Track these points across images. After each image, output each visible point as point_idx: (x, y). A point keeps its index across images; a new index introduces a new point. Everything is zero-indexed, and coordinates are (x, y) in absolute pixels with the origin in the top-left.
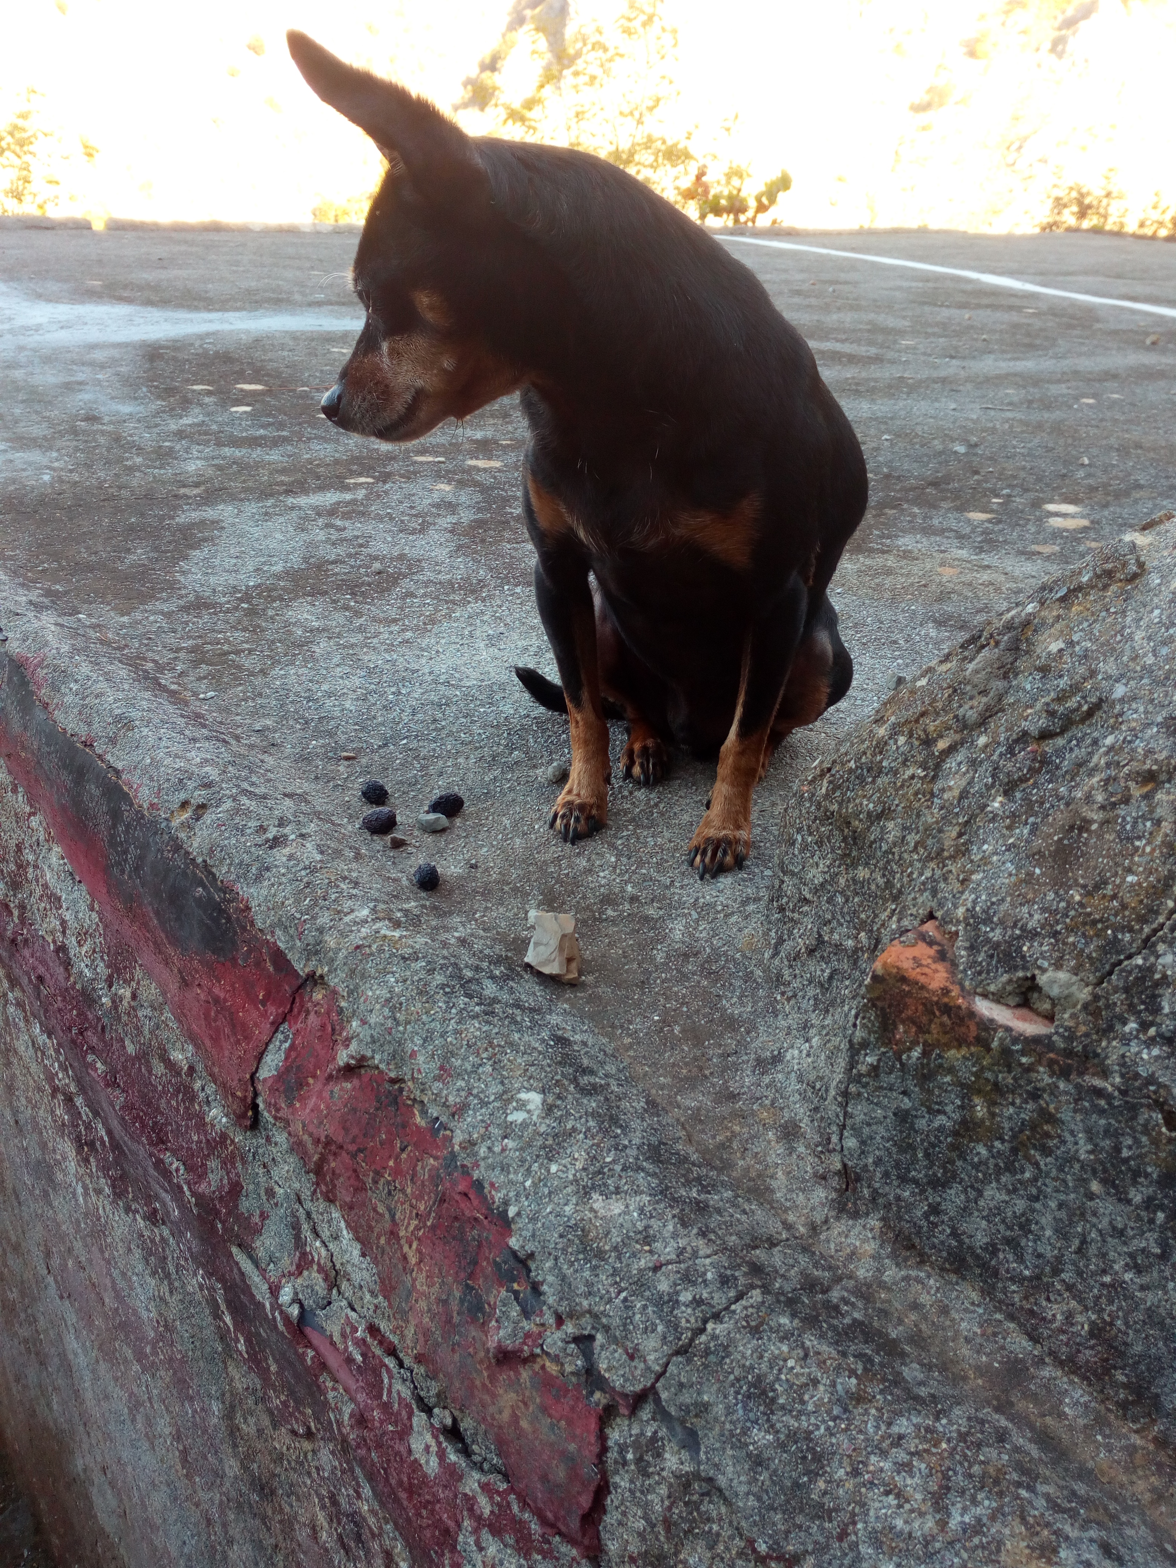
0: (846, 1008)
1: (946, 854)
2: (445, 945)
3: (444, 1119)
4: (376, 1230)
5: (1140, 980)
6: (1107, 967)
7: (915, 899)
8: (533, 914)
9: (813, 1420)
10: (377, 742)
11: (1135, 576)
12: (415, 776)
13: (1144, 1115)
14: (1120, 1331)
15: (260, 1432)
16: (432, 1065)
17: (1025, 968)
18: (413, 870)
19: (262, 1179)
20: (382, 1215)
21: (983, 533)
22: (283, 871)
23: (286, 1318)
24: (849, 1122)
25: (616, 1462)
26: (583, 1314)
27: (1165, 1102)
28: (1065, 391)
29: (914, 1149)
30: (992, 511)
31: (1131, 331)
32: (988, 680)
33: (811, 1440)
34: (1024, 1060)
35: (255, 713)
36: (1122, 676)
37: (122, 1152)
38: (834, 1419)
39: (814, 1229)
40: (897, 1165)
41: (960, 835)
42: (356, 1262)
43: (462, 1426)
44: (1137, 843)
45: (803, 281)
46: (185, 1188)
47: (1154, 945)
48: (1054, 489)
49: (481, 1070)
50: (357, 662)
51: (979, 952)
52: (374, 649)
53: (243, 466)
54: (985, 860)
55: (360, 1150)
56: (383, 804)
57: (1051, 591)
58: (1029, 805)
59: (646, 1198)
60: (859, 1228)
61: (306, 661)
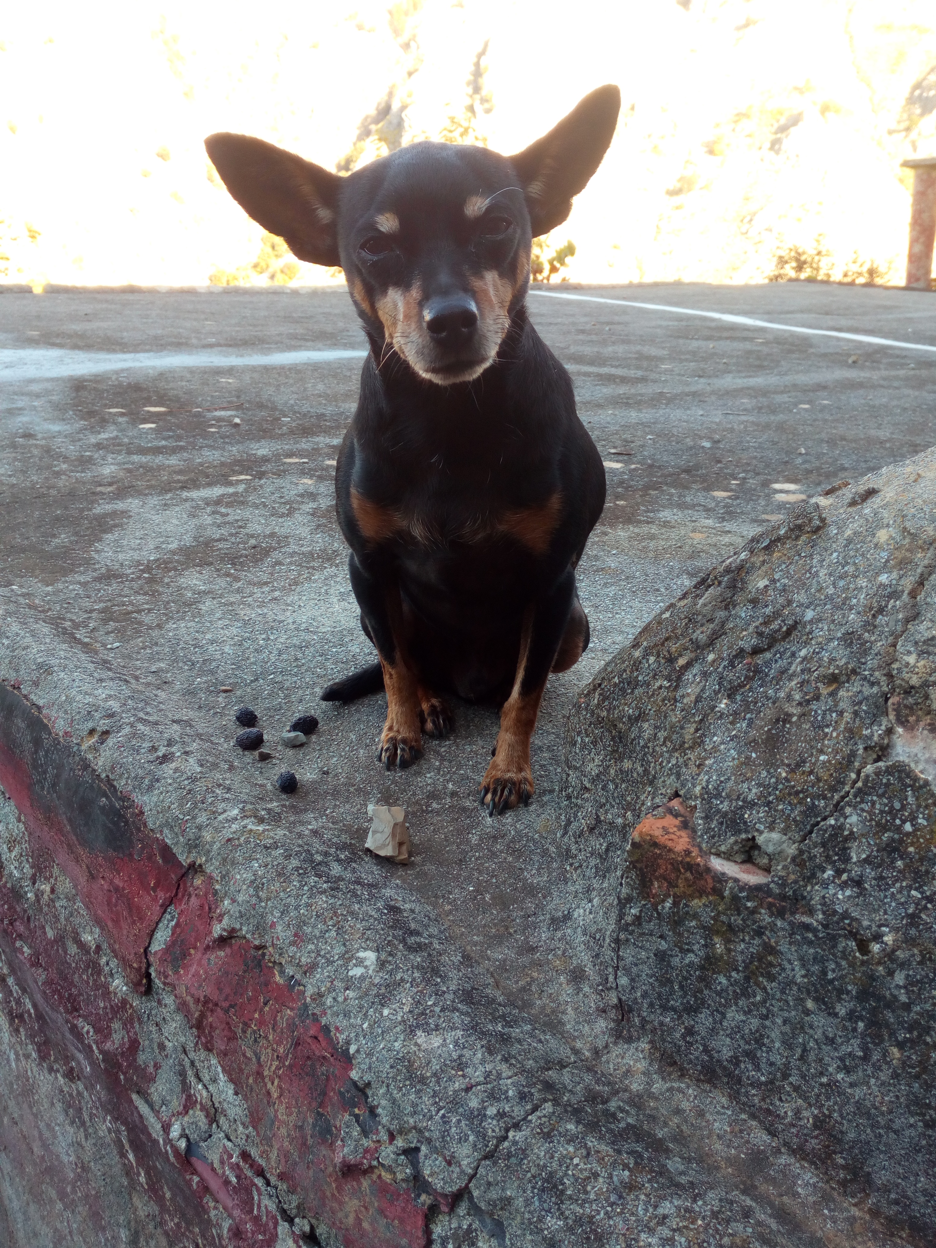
1: (686, 745)
2: (300, 835)
3: (298, 977)
4: (246, 1072)
5: (834, 836)
6: (808, 827)
7: (664, 782)
8: (371, 807)
9: (594, 1207)
10: (249, 678)
11: (818, 528)
12: (280, 703)
13: (842, 944)
14: (836, 1121)
16: (288, 933)
17: (747, 832)
18: (276, 778)
19: (155, 1036)
20: (250, 1059)
21: (724, 507)
22: (170, 781)
23: (176, 1150)
24: (621, 964)
26: (410, 1131)
27: (857, 932)
28: (787, 399)
29: (672, 982)
30: (731, 490)
31: (837, 353)
32: (713, 611)
33: (594, 1223)
34: (749, 904)
35: (151, 659)
36: (811, 603)
37: (45, 1021)
38: (612, 1205)
39: (596, 1053)
40: (660, 995)
41: (697, 730)
42: (231, 1100)
43: (318, 1232)
44: (826, 730)
45: (586, 323)
46: (94, 1047)
47: (843, 808)
48: (779, 473)
49: (327, 935)
50: (235, 616)
51: (712, 820)
52: (249, 605)
53: (148, 469)
54: (715, 749)
55: (231, 1006)
56: (253, 726)
57: (758, 542)
58: (746, 705)
59: (460, 1033)
60: (632, 1050)
61: (194, 616)
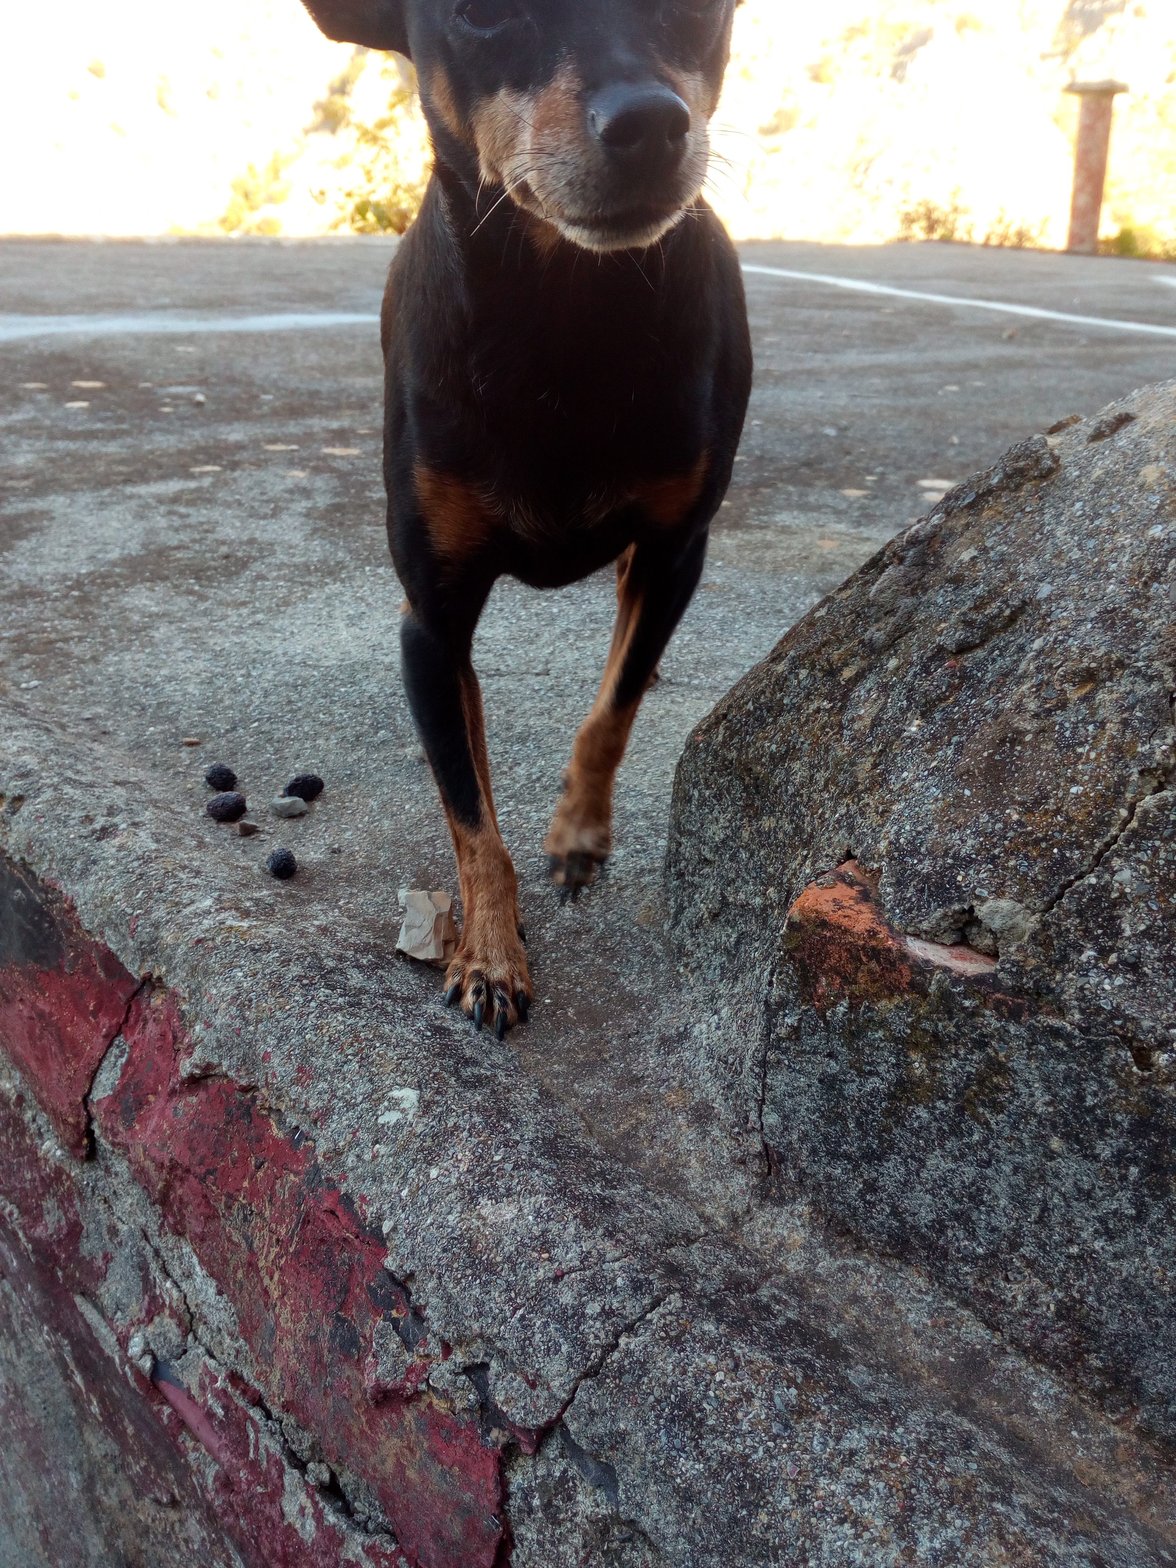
0: (757, 972)
1: (861, 787)
2: (302, 934)
3: (304, 1128)
4: (232, 1263)
5: (1096, 901)
6: (1056, 889)
7: (829, 839)
8: (402, 894)
9: (749, 1442)
10: (223, 727)
11: (1051, 471)
12: (268, 760)
13: (1110, 1055)
14: (1092, 1308)
15: (123, 1503)
16: (289, 1068)
17: (961, 900)
18: (265, 858)
19: (103, 1216)
20: (238, 1245)
21: (859, 508)
22: (112, 863)
23: (138, 1373)
24: (769, 1095)
25: (520, 1511)
26: (474, 1340)
27: (1134, 1038)
28: (929, 380)
29: (845, 1119)
30: (867, 488)
31: (987, 327)
32: (895, 598)
33: (749, 1466)
34: (967, 1003)
35: (84, 702)
36: (1046, 574)
38: (774, 1438)
39: (735, 1220)
40: (826, 1139)
41: (875, 766)
42: (213, 1301)
43: (342, 1481)
44: (1080, 750)
46: (21, 1234)
47: (1108, 860)
48: (926, 467)
49: (346, 1068)
50: (202, 645)
51: (907, 887)
52: (221, 632)
54: (906, 788)
55: (209, 1172)
56: (231, 789)
57: (957, 498)
58: (951, 726)
59: (542, 1199)
60: (785, 1216)
61: (143, 646)
